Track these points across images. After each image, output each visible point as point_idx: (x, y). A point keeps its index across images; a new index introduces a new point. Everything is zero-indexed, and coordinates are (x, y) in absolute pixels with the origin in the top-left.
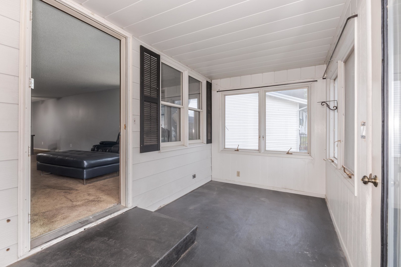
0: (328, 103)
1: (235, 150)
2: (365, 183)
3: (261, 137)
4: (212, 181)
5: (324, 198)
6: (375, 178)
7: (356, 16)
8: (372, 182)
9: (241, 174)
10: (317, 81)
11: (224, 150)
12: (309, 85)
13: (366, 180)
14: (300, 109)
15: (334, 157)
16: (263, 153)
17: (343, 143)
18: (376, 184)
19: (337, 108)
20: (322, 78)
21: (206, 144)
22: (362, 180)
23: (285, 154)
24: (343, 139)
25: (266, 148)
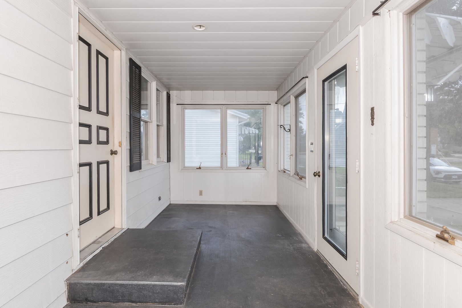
0: (285, 126)
1: (197, 168)
2: (315, 176)
3: (224, 154)
4: (170, 204)
5: (276, 205)
6: (319, 172)
7: (307, 77)
8: (318, 175)
9: (203, 193)
10: (270, 104)
11: (184, 168)
12: (264, 107)
13: (315, 174)
14: (240, 124)
15: (284, 169)
16: (225, 169)
17: (294, 156)
18: (319, 176)
19: (290, 130)
20: (275, 103)
21: (167, 163)
22: (314, 174)
23: (245, 169)
24: (294, 153)
25: (228, 164)
